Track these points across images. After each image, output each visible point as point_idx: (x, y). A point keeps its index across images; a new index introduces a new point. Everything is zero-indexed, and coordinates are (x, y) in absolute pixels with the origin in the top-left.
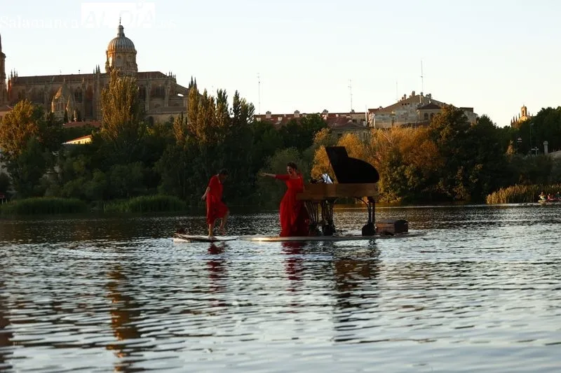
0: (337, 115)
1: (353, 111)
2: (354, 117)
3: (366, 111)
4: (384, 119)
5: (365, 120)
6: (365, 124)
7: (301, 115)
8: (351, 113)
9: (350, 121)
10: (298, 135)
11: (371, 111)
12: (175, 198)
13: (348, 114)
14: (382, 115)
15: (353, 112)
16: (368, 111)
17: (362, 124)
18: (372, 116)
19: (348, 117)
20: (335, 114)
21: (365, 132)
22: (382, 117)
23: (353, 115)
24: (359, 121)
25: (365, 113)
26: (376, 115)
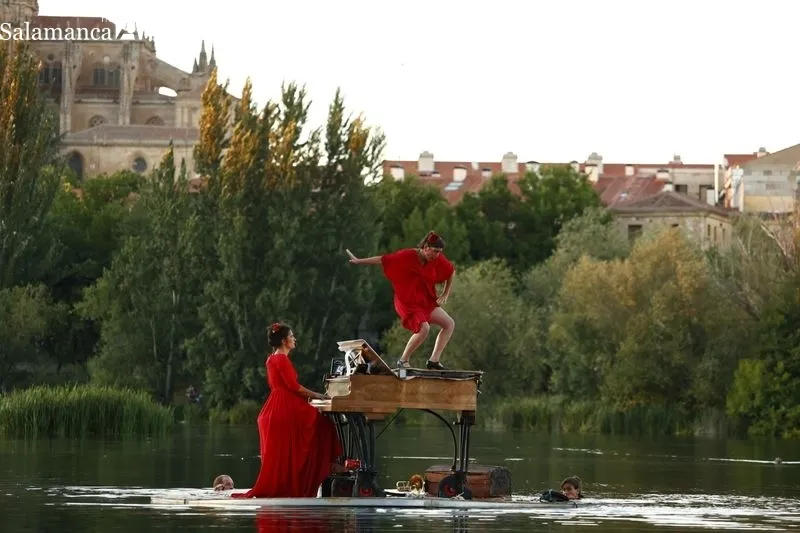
0: (629, 171)
1: (677, 158)
2: (681, 177)
4: (771, 186)
5: (711, 187)
6: (712, 197)
7: (522, 166)
8: (673, 165)
9: (669, 188)
10: (512, 226)
11: (733, 160)
12: (143, 398)
13: (662, 168)
14: (768, 173)
15: (677, 165)
16: (724, 162)
17: (701, 197)
18: (738, 172)
19: (662, 176)
20: (621, 167)
21: (713, 221)
22: (765, 178)
23: (677, 170)
24: (693, 190)
25: (712, 167)
26: (747, 172)
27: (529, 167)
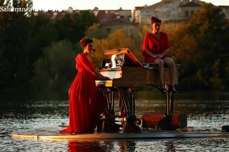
0: (107, 12)
1: (121, 8)
2: (122, 14)
3: (132, 9)
4: (149, 16)
5: (131, 16)
6: (131, 20)
7: (74, 11)
8: (119, 10)
9: (118, 17)
10: (72, 29)
11: (137, 8)
13: (116, 11)
14: (148, 12)
15: (121, 10)
17: (128, 20)
18: (138, 12)
19: (117, 13)
20: (105, 11)
21: (132, 27)
22: (147, 13)
23: (121, 12)
24: (126, 18)
25: (131, 10)
26: (142, 12)
27: (76, 11)
